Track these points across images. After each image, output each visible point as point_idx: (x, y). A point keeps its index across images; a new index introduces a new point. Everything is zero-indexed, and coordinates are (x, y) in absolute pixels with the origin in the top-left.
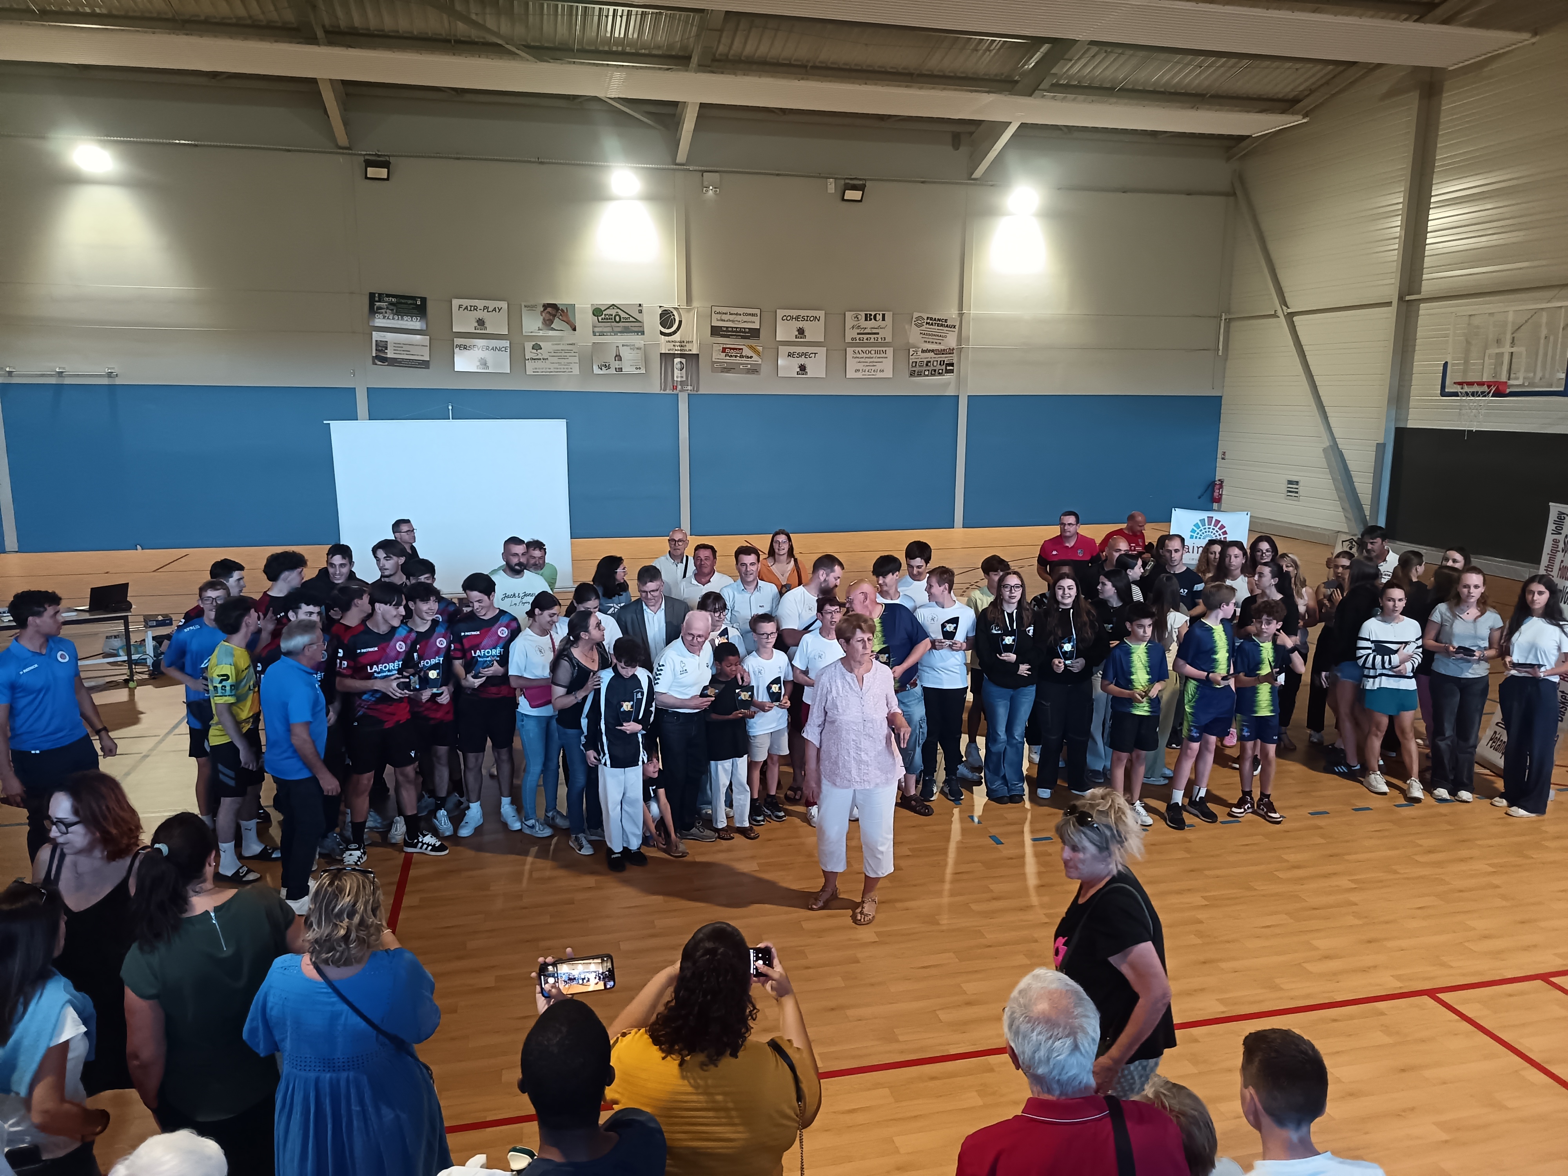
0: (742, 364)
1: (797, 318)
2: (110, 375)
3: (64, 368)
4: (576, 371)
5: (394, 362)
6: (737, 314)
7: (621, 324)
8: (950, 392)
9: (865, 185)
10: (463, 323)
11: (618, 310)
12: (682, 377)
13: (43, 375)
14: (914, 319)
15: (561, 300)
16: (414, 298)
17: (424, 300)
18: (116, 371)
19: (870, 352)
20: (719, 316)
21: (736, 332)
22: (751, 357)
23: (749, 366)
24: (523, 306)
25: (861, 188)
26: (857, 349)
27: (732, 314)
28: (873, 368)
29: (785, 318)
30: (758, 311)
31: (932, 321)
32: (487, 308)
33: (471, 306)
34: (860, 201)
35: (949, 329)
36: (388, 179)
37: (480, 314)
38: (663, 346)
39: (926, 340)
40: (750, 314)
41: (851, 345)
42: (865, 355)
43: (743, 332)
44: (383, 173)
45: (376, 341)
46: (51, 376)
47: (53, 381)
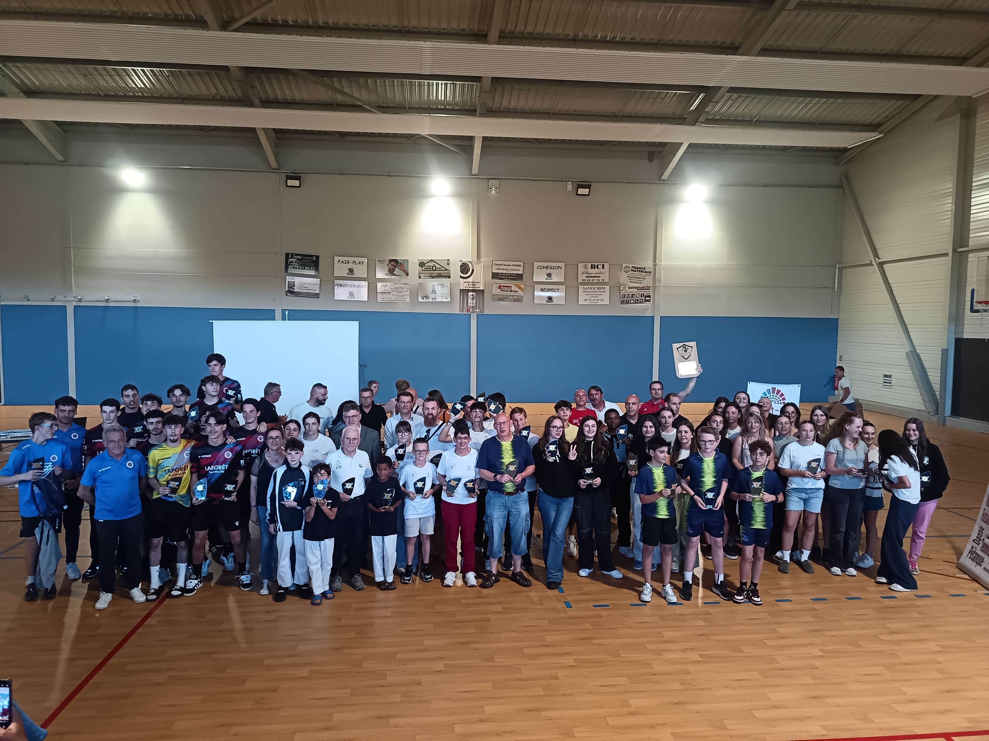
0: (511, 296)
1: (547, 267)
2: (134, 301)
3: (110, 297)
4: (408, 300)
5: (298, 294)
6: (508, 265)
7: (436, 272)
8: (648, 314)
9: (591, 185)
10: (340, 270)
11: (435, 263)
12: (473, 304)
13: (98, 301)
14: (623, 268)
15: (400, 257)
16: (311, 256)
17: (317, 257)
18: (138, 298)
19: (594, 288)
20: (497, 267)
21: (508, 276)
22: (517, 291)
23: (516, 297)
24: (377, 261)
25: (589, 187)
26: (586, 286)
27: (505, 265)
28: (596, 298)
29: (539, 267)
30: (522, 264)
31: (635, 269)
32: (354, 262)
33: (345, 261)
34: (588, 195)
35: (647, 274)
36: (299, 187)
37: (351, 266)
38: (462, 285)
39: (631, 281)
40: (516, 265)
41: (582, 284)
42: (591, 290)
43: (512, 276)
44: (296, 183)
45: (288, 282)
46: (102, 301)
47: (103, 304)
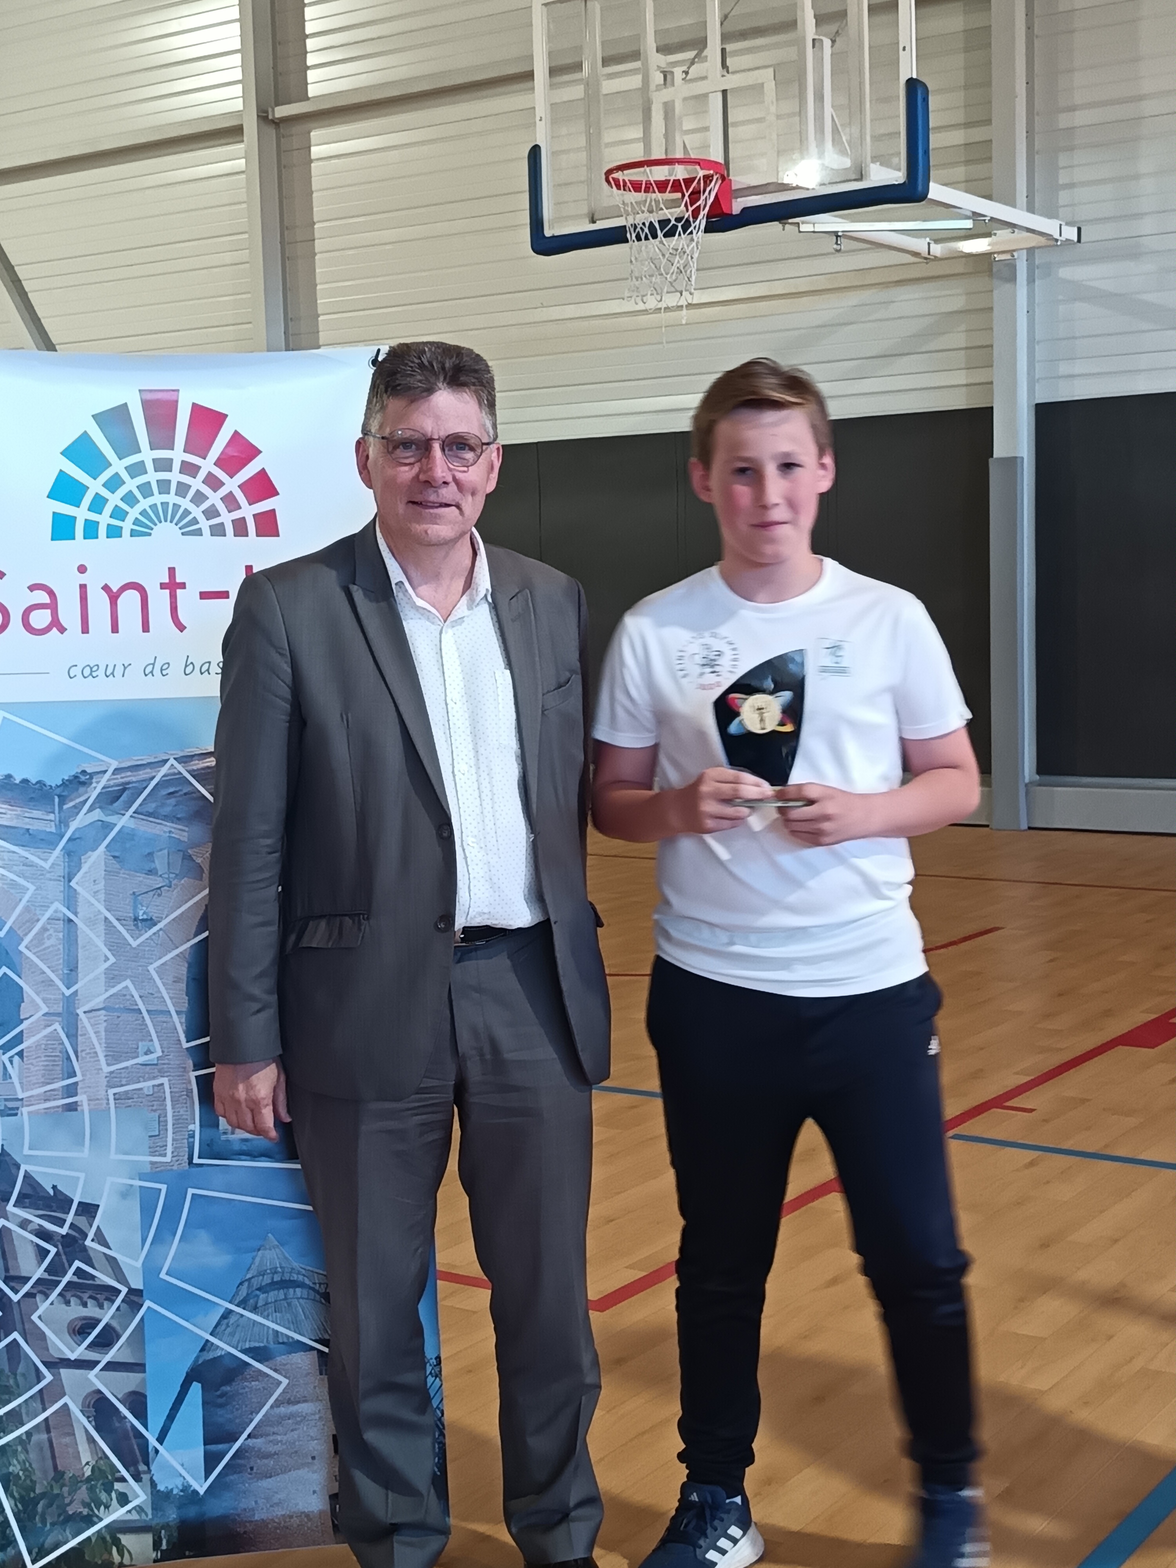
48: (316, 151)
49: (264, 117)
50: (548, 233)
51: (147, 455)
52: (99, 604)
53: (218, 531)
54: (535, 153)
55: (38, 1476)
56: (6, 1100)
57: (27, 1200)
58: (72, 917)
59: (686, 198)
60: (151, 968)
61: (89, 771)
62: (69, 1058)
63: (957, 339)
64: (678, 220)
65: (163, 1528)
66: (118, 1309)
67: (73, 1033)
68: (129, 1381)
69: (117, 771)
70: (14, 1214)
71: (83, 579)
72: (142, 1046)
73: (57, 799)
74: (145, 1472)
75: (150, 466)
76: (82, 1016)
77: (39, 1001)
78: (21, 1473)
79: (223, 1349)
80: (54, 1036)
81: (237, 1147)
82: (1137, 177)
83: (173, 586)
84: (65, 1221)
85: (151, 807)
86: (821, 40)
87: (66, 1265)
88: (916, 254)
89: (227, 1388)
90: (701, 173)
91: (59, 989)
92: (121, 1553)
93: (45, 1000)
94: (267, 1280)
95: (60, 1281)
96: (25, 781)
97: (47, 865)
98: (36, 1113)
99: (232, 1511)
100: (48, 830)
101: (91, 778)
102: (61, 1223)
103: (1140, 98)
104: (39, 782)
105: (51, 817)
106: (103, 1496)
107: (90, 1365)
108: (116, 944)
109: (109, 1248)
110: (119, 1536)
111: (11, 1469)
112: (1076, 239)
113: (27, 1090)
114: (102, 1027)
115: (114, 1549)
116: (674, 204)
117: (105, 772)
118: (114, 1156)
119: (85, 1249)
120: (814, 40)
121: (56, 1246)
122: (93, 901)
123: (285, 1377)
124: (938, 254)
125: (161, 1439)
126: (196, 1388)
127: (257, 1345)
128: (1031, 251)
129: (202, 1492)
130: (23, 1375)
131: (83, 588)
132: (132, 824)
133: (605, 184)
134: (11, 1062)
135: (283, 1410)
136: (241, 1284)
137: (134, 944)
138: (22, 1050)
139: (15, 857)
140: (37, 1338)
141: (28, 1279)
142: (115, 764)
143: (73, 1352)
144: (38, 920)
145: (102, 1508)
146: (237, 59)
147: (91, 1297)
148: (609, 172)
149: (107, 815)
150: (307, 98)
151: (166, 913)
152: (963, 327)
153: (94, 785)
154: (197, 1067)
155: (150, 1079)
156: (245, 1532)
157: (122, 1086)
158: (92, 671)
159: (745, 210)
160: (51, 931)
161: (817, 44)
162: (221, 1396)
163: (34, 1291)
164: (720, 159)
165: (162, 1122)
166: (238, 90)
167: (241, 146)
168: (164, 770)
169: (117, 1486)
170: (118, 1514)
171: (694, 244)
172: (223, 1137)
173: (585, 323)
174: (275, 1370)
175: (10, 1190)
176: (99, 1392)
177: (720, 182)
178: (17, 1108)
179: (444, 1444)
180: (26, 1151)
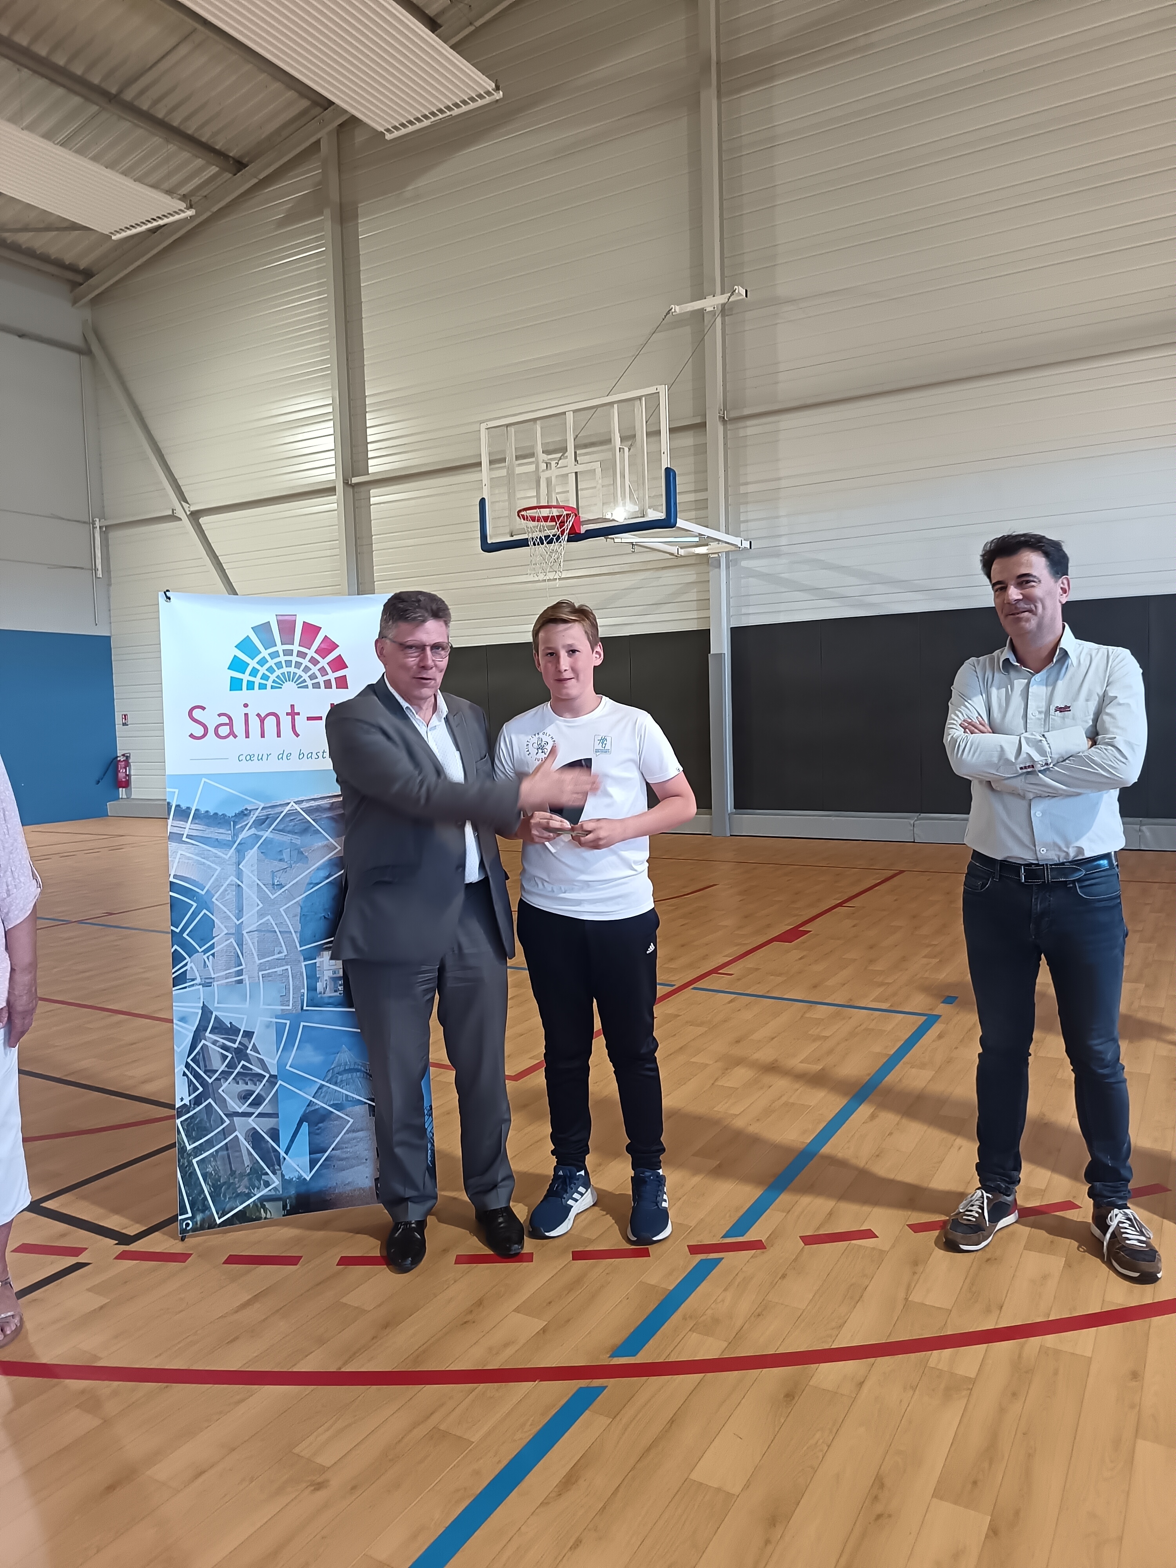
48: (373, 500)
49: (346, 483)
50: (489, 542)
51: (280, 648)
52: (254, 723)
53: (317, 686)
54: (482, 502)
55: (222, 1173)
56: (205, 978)
57: (216, 1030)
58: (240, 884)
59: (558, 524)
60: (281, 910)
61: (249, 809)
62: (238, 956)
63: (693, 596)
64: (554, 536)
65: (288, 1198)
66: (264, 1085)
67: (240, 944)
68: (270, 1122)
69: (263, 808)
70: (208, 1037)
71: (246, 710)
72: (277, 950)
73: (232, 823)
74: (278, 1170)
75: (281, 653)
76: (245, 934)
77: (222, 927)
78: (213, 1172)
79: (319, 1105)
80: (231, 945)
81: (326, 1001)
82: (777, 517)
83: (293, 714)
84: (236, 1040)
85: (281, 827)
86: (623, 449)
87: (237, 1063)
88: (672, 554)
89: (320, 1125)
90: (565, 513)
91: (233, 921)
92: (266, 1212)
93: (225, 927)
94: (342, 1068)
95: (233, 1072)
96: (216, 814)
97: (227, 857)
98: (222, 985)
99: (324, 1189)
100: (228, 839)
101: (250, 812)
102: (234, 1041)
103: (779, 479)
104: (223, 814)
105: (230, 832)
106: (257, 1183)
107: (250, 1115)
108: (263, 898)
109: (260, 1054)
110: (265, 1203)
111: (208, 1170)
112: (749, 547)
113: (217, 973)
114: (256, 941)
115: (262, 1210)
116: (552, 528)
117: (257, 809)
118: (262, 1006)
119: (247, 1055)
120: (620, 448)
121: (232, 1054)
122: (251, 875)
123: (352, 1118)
124: (683, 554)
125: (286, 1153)
126: (305, 1125)
127: (337, 1102)
128: (727, 553)
129: (308, 1179)
130: (214, 1121)
131: (246, 715)
132: (271, 836)
133: (518, 517)
134: (208, 959)
135: (351, 1135)
136: (329, 1071)
137: (272, 897)
138: (214, 953)
139: (211, 853)
140: (222, 1102)
141: (217, 1071)
142: (262, 805)
143: (240, 1108)
144: (222, 885)
145: (256, 1189)
146: (332, 454)
147: (250, 1080)
148: (520, 511)
149: (258, 831)
150: (369, 474)
151: (289, 881)
152: (695, 590)
153: (252, 816)
154: (305, 960)
155: (280, 966)
156: (330, 1199)
157: (266, 970)
158: (250, 757)
159: (587, 531)
160: (229, 891)
161: (621, 450)
162: (318, 1129)
163: (220, 1077)
164: (575, 506)
165: (287, 989)
166: (333, 469)
167: (335, 497)
168: (288, 808)
169: (263, 1177)
170: (264, 1191)
171: (562, 547)
172: (319, 996)
173: (510, 587)
174: (346, 1115)
175: (207, 1025)
176: (254, 1128)
177: (574, 517)
178: (211, 983)
179: (434, 1150)
180: (216, 1005)
